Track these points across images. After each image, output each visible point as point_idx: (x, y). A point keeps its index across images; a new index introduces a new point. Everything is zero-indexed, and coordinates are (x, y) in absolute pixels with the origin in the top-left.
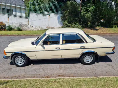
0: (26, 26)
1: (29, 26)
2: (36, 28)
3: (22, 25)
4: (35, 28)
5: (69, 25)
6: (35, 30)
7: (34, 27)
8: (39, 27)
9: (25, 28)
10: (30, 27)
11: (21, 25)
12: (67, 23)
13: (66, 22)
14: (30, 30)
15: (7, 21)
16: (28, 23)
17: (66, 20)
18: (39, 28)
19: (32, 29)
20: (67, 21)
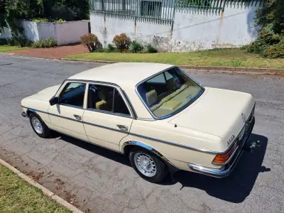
0: (167, 40)
1: (172, 42)
2: (187, 46)
3: (159, 40)
4: (185, 46)
5: (275, 36)
6: (184, 51)
7: (182, 44)
8: (194, 43)
9: (163, 46)
10: (173, 45)
11: (157, 40)
12: (272, 32)
13: (269, 29)
14: (173, 51)
15: (133, 31)
16: (170, 34)
17: (269, 22)
18: (192, 46)
19: (178, 48)
20: (271, 25)
